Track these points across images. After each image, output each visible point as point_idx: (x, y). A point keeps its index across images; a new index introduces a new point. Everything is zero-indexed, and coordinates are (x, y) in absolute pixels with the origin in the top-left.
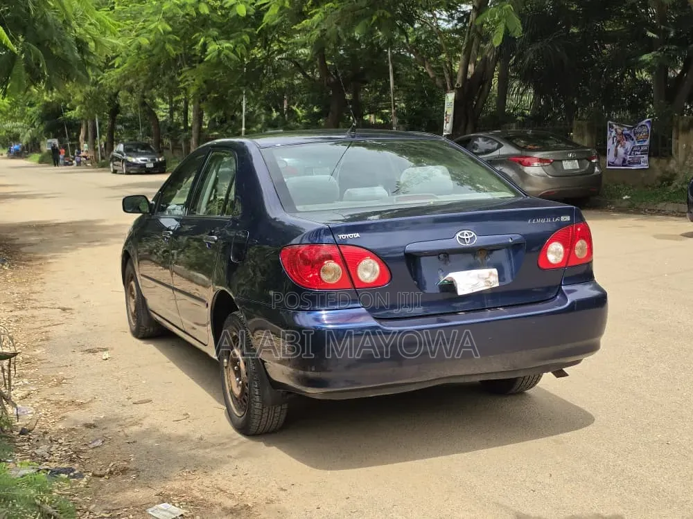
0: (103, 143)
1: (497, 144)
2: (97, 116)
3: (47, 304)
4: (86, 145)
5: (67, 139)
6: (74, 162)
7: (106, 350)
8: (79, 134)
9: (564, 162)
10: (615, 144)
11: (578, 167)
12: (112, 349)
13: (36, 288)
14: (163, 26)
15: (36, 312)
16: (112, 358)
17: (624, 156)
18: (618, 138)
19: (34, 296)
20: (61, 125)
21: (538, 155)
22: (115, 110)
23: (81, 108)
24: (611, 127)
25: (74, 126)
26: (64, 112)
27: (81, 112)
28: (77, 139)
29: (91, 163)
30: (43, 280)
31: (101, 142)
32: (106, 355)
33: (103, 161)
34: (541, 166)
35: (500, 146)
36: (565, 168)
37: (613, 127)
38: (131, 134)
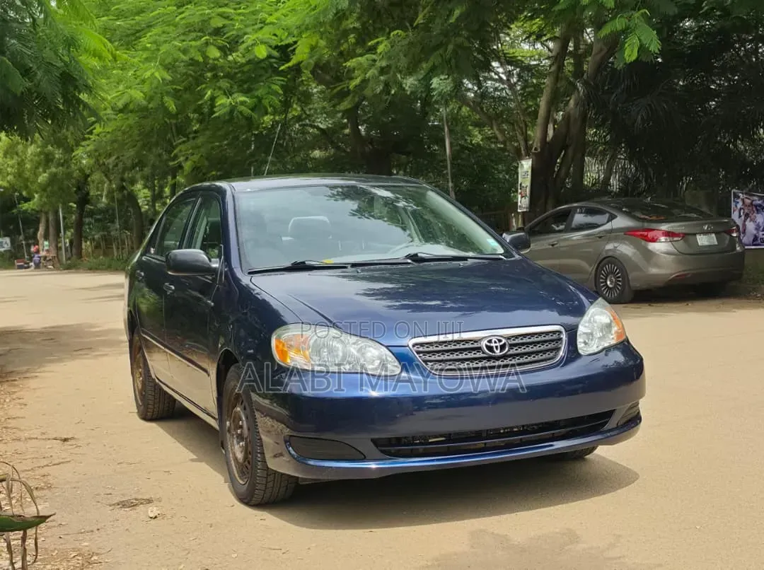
0: (67, 240)
1: (607, 215)
2: (60, 205)
3: (36, 433)
4: (46, 243)
5: (21, 237)
6: (32, 264)
7: (149, 501)
8: (37, 230)
9: (698, 237)
10: (743, 217)
11: (716, 243)
12: (159, 500)
13: (14, 412)
14: (161, 75)
15: (20, 446)
16: (163, 516)
17: (755, 232)
18: (746, 211)
19: (12, 423)
20: (14, 220)
21: (665, 227)
22: (84, 200)
23: (41, 197)
24: (736, 196)
25: (31, 221)
26: (19, 204)
27: (41, 200)
28: (34, 236)
29: (53, 265)
30: (21, 401)
31: (66, 238)
32: (153, 510)
33: (69, 262)
34: (670, 241)
35: (612, 217)
36: (699, 244)
37: (739, 197)
38: (105, 228)
